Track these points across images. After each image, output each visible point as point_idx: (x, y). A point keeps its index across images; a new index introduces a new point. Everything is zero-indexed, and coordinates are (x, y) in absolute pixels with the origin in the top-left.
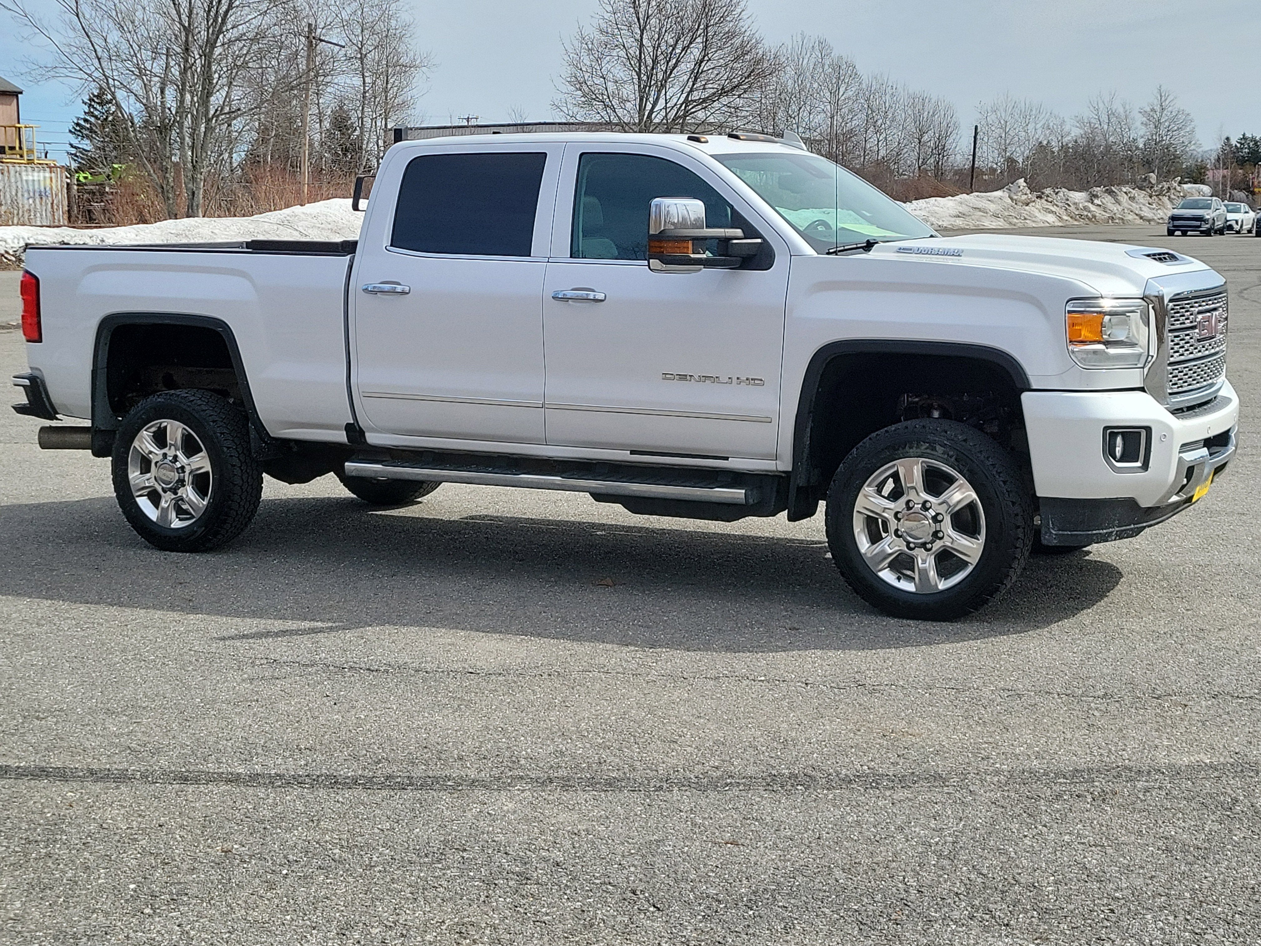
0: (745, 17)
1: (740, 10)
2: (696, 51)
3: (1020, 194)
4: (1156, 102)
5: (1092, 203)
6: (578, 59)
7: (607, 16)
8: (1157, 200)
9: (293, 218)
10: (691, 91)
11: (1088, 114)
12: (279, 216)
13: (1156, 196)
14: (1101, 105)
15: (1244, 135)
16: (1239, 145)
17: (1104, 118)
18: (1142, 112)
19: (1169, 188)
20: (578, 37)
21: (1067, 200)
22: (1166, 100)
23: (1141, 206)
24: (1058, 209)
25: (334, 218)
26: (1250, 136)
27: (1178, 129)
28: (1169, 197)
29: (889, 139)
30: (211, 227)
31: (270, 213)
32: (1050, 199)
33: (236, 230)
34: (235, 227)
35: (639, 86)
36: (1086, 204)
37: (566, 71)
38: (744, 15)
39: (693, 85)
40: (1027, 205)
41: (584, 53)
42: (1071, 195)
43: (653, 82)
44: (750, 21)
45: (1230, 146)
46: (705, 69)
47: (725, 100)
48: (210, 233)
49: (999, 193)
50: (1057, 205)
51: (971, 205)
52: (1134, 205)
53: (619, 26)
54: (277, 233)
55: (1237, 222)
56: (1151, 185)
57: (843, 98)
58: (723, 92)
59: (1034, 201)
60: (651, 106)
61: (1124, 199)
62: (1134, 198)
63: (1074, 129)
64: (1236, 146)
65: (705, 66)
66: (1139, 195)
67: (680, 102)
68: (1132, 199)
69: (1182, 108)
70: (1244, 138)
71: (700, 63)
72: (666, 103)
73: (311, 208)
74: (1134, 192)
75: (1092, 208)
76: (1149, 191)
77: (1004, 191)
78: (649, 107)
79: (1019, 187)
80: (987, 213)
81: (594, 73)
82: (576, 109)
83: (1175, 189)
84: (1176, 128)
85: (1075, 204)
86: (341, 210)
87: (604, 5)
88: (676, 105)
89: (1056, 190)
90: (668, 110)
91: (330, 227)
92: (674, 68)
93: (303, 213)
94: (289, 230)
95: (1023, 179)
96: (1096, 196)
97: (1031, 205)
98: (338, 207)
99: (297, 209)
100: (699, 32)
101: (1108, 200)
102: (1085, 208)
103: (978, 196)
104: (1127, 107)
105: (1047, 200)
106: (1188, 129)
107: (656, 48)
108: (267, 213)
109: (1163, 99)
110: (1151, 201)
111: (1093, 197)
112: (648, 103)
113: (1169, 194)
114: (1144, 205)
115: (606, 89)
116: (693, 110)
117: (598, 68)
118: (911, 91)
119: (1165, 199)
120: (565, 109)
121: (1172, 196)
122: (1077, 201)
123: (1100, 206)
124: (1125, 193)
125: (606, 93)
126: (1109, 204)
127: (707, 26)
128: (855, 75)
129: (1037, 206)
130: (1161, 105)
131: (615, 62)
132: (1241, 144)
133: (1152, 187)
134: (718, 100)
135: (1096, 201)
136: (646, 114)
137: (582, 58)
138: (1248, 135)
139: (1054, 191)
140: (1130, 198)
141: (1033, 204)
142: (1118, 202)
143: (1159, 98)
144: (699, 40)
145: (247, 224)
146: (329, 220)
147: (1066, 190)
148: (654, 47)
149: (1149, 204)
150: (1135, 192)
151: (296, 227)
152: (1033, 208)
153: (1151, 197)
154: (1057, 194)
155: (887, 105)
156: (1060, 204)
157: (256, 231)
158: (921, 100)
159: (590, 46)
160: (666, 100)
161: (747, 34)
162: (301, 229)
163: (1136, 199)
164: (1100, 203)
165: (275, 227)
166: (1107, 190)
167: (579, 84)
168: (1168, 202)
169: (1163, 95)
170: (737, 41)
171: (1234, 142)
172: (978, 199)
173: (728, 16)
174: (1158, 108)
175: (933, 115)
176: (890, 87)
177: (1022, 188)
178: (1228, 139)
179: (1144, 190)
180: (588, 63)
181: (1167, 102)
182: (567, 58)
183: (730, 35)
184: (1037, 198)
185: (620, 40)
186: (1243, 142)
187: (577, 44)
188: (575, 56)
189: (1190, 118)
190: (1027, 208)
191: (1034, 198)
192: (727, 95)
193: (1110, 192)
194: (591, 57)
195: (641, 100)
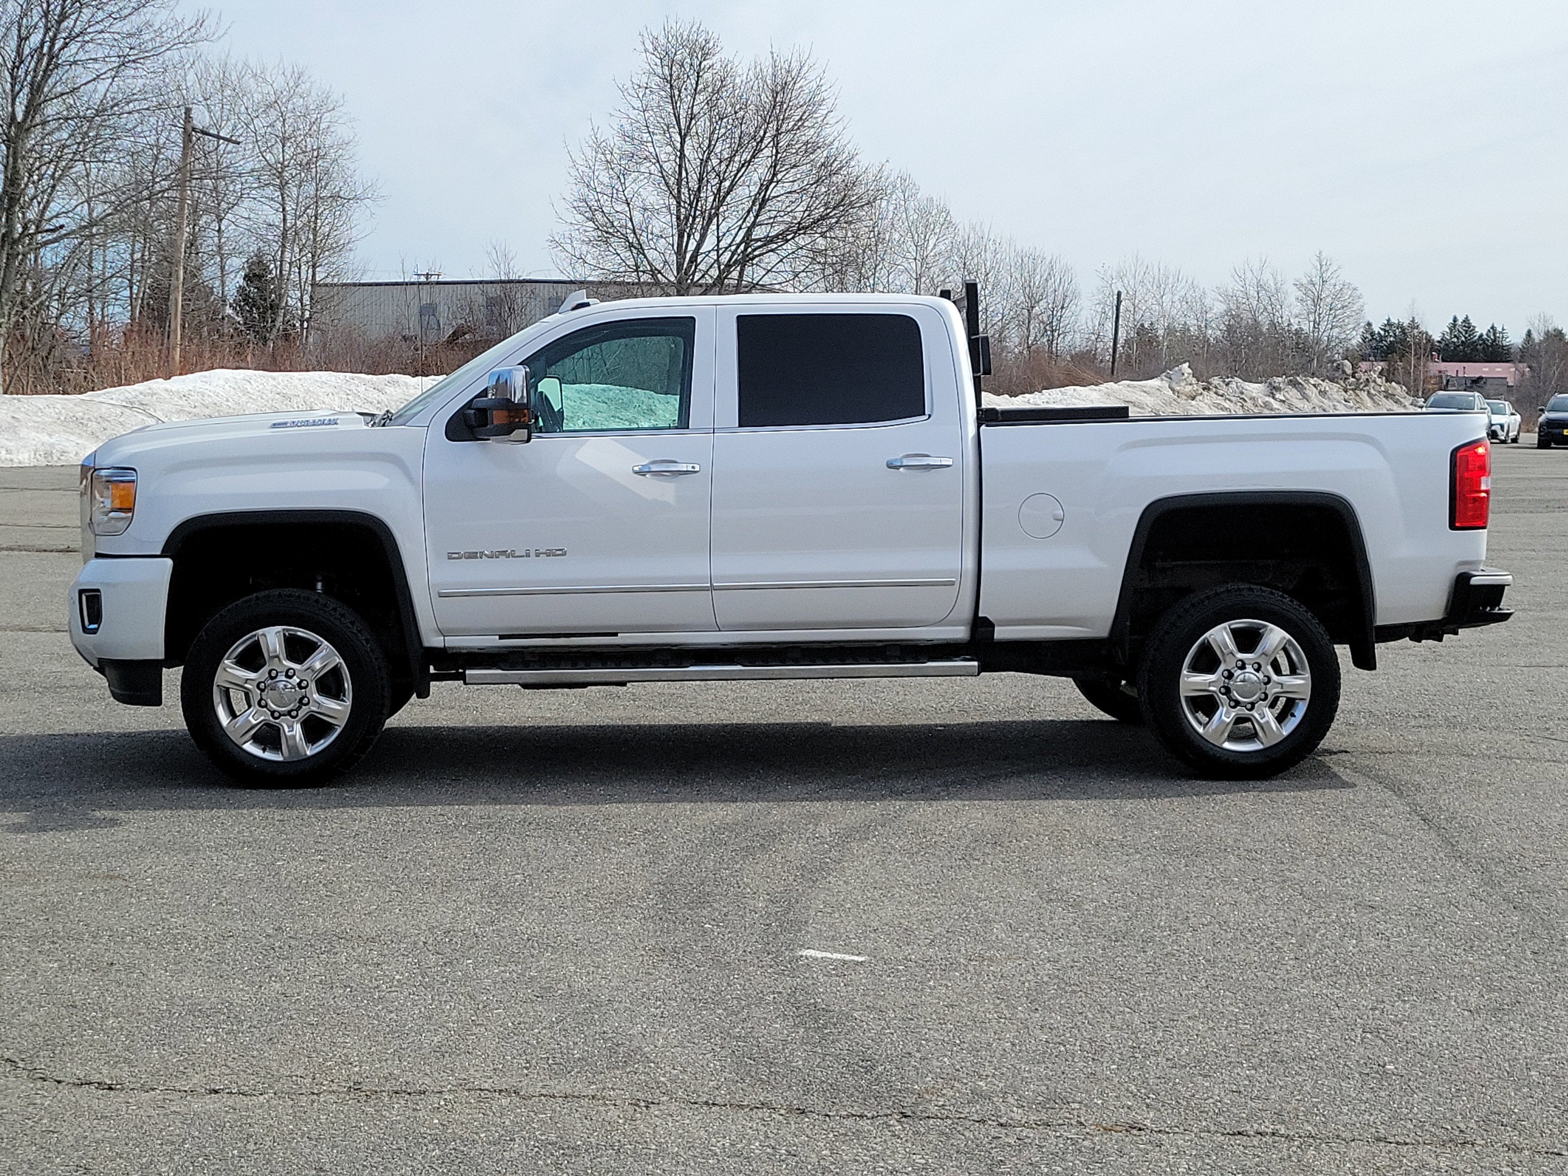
0: (832, 122)
1: (825, 112)
2: (760, 170)
3: (1183, 384)
4: (1314, 272)
5: (1273, 398)
6: (591, 174)
7: (633, 114)
8: (1353, 396)
9: (149, 397)
10: (754, 224)
11: (1233, 286)
12: (127, 394)
13: (1352, 390)
14: (1249, 274)
15: (1388, 320)
16: (1382, 333)
17: (1253, 292)
18: (1298, 285)
19: (1367, 379)
20: (591, 142)
21: (1242, 393)
22: (1327, 270)
23: (1336, 403)
24: (1232, 405)
25: (217, 400)
26: (1396, 322)
27: (1343, 307)
28: (1368, 392)
29: (991, 309)
30: (12, 409)
31: (113, 389)
32: (1221, 392)
33: (53, 414)
34: (51, 410)
35: (678, 218)
36: (1267, 399)
37: (572, 191)
38: (831, 119)
39: (756, 217)
40: (1193, 398)
41: (600, 167)
42: (1246, 387)
43: (698, 213)
44: (840, 126)
45: (1372, 334)
46: (773, 195)
47: (801, 240)
48: (9, 420)
49: (1155, 382)
50: (1230, 400)
51: (1122, 397)
52: (1326, 401)
53: (651, 130)
54: (121, 420)
55: (1502, 426)
56: (1345, 376)
57: (932, 254)
58: (801, 229)
59: (1201, 394)
60: (695, 243)
61: (1312, 392)
62: (1325, 392)
63: (1217, 304)
64: (1379, 333)
65: (774, 191)
66: (1331, 389)
67: (738, 239)
68: (1323, 393)
69: (1347, 281)
70: (1389, 323)
71: (765, 187)
72: (719, 241)
73: (179, 383)
74: (1324, 384)
75: (1276, 405)
76: (1342, 383)
77: (1162, 380)
78: (692, 246)
79: (1183, 374)
80: (1143, 408)
81: (615, 195)
82: (585, 248)
83: (1375, 381)
84: (1339, 306)
85: (1251, 398)
86: (227, 386)
87: (629, 98)
88: (730, 245)
89: (1227, 380)
90: (721, 252)
91: (207, 412)
92: (728, 193)
93: (167, 390)
94: (140, 416)
95: (1187, 364)
96: (1278, 389)
97: (1198, 398)
98: (221, 382)
99: (158, 384)
100: (766, 142)
101: (1292, 394)
102: (1266, 405)
103: (1128, 386)
104: (1279, 278)
105: (1216, 393)
106: (1355, 308)
107: (704, 162)
108: (109, 390)
109: (1324, 268)
110: (1347, 397)
111: (1274, 390)
112: (692, 240)
113: (1367, 388)
114: (1339, 402)
115: (631, 219)
116: (756, 253)
117: (620, 189)
118: (1019, 248)
119: (1364, 395)
120: (569, 248)
121: (1372, 391)
122: (1254, 395)
123: (1284, 402)
124: (1314, 385)
125: (630, 225)
126: (1295, 400)
127: (778, 133)
128: (948, 223)
129: (1206, 401)
130: (1321, 277)
131: (646, 181)
132: (1385, 331)
133: (1346, 379)
134: (793, 238)
135: (1278, 396)
136: (688, 256)
137: (596, 173)
138: (1394, 320)
139: (1224, 382)
140: (1320, 391)
141: (1201, 398)
142: (1305, 397)
143: (1319, 267)
144: (767, 152)
145: (71, 405)
146: (207, 401)
147: (1240, 380)
148: (702, 160)
149: (1345, 401)
150: (1326, 385)
151: (152, 412)
152: (1201, 403)
153: (1346, 392)
154: (1227, 385)
155: (988, 264)
156: (1233, 399)
157: (86, 416)
158: (1031, 260)
159: (609, 157)
160: (718, 237)
161: (836, 144)
162: (159, 414)
163: (1328, 393)
164: (1283, 399)
165: (119, 411)
166: (1291, 381)
167: (592, 212)
168: (1367, 398)
169: (1324, 263)
170: (820, 156)
171: (1376, 329)
172: (1129, 389)
173: (806, 120)
174: (1317, 280)
175: (1046, 280)
176: (991, 242)
177: (1186, 375)
178: (1369, 324)
179: (1337, 383)
180: (606, 181)
181: (1329, 273)
182: (574, 172)
183: (811, 148)
184: (1204, 389)
185: (652, 150)
186: (1387, 328)
187: (590, 153)
188: (587, 170)
189: (1358, 293)
190: (1193, 402)
191: (1201, 391)
192: (804, 234)
193: (1295, 384)
194: (611, 172)
195: (681, 236)
